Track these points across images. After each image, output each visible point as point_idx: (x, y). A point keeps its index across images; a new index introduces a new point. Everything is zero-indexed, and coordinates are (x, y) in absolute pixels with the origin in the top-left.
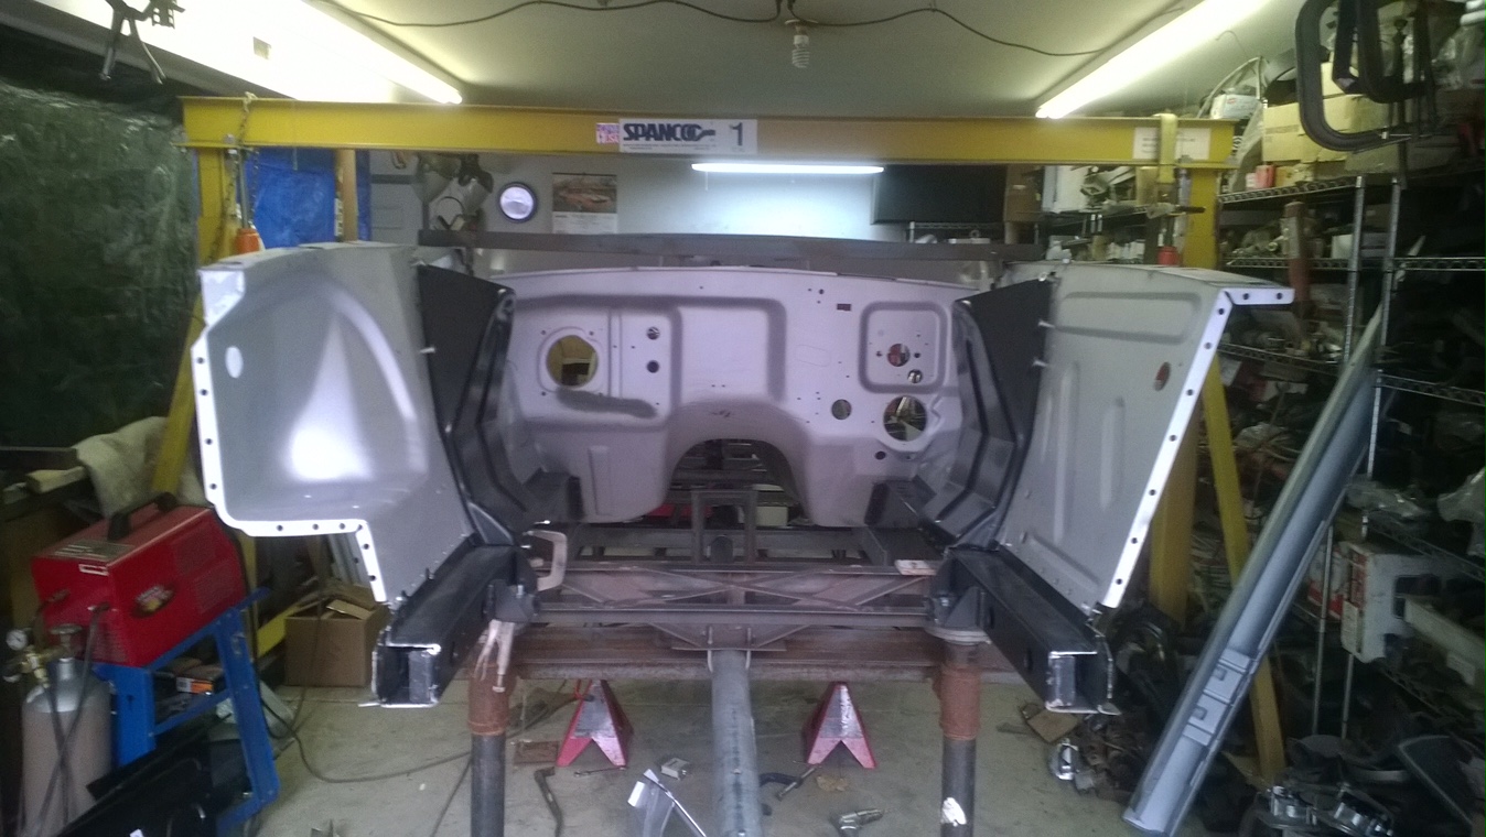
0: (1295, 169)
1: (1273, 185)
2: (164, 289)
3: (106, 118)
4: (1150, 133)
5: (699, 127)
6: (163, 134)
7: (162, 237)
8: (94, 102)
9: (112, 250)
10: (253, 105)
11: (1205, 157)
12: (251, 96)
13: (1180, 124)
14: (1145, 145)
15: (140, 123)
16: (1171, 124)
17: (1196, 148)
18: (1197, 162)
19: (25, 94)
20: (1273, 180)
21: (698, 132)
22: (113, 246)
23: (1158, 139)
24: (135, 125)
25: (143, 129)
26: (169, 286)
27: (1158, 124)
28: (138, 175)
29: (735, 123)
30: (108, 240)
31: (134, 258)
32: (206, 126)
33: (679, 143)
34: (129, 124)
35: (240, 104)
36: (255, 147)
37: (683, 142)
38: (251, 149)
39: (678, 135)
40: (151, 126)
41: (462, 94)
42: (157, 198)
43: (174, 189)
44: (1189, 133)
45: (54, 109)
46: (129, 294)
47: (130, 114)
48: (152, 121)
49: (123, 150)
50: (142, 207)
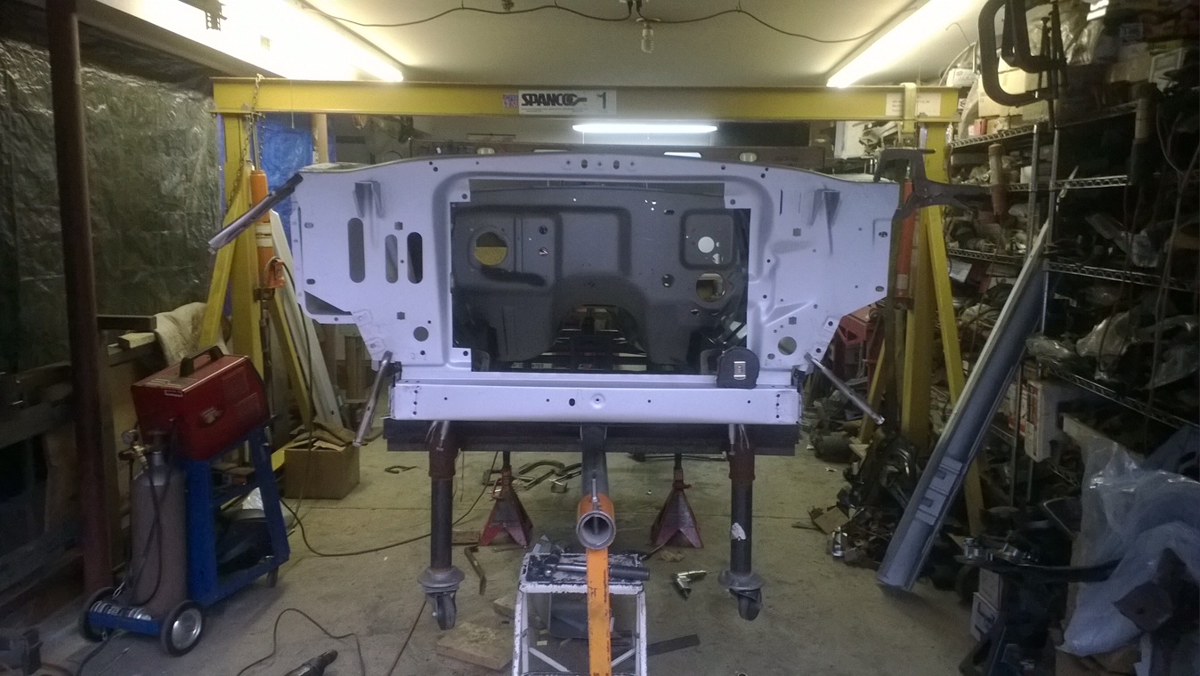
0: (997, 121)
1: (985, 133)
2: (199, 214)
3: (162, 93)
4: (897, 97)
5: (575, 96)
6: (198, 104)
7: (198, 178)
8: (155, 82)
9: (166, 186)
10: (262, 83)
11: (938, 114)
12: (261, 77)
13: (920, 91)
14: (894, 106)
15: (183, 96)
16: (912, 90)
17: (931, 107)
18: (930, 117)
19: (113, 77)
20: (985, 130)
21: (574, 99)
22: (166, 183)
23: (903, 101)
24: (179, 97)
25: (185, 100)
26: (203, 212)
27: (902, 91)
28: (182, 133)
29: (601, 93)
30: (163, 179)
31: (180, 192)
32: (230, 98)
33: (562, 107)
34: (175, 97)
35: (253, 82)
36: (262, 112)
37: (564, 106)
38: (260, 114)
39: (561, 102)
40: (190, 98)
41: (404, 75)
42: (195, 150)
43: (205, 144)
44: (925, 97)
45: (131, 87)
46: (177, 217)
47: (175, 91)
48: (191, 95)
49: (172, 114)
50: (185, 155)
